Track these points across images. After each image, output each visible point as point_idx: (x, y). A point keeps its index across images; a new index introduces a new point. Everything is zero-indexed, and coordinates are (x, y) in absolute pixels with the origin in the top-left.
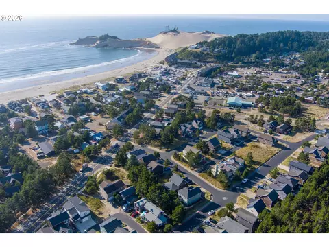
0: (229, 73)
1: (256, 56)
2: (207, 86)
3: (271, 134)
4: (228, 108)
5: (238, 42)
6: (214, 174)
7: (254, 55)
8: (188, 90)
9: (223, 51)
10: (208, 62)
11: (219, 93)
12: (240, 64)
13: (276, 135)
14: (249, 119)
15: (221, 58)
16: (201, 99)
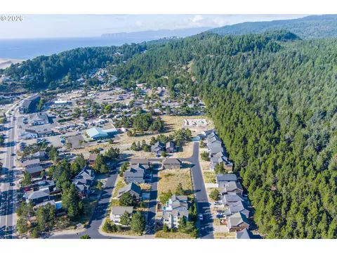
0: (56, 102)
1: (69, 78)
2: (45, 123)
3: (165, 156)
4: (96, 143)
5: (43, 65)
6: (170, 226)
7: (67, 77)
8: (29, 135)
9: (32, 79)
10: (19, 94)
11: (68, 128)
12: (57, 89)
13: (170, 156)
14: (132, 148)
15: (33, 86)
16: (55, 141)
